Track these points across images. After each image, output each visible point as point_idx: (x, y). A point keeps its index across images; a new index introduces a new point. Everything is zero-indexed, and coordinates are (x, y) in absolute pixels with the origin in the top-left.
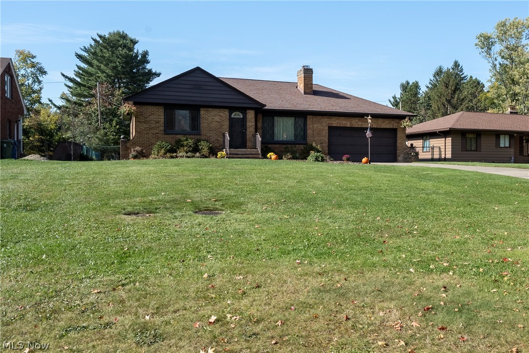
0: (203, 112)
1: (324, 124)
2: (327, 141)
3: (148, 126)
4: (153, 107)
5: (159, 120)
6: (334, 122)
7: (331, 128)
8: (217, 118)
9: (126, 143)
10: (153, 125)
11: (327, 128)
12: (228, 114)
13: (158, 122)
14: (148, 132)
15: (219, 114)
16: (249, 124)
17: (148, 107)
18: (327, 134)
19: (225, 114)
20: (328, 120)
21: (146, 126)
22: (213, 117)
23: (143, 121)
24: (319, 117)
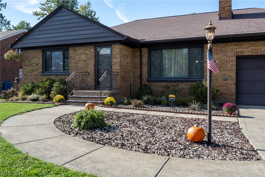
0: (71, 52)
1: (230, 54)
2: (234, 76)
3: (31, 69)
4: (34, 51)
5: (39, 62)
6: (245, 50)
7: (240, 59)
8: (83, 57)
9: (17, 84)
10: (34, 68)
11: (234, 58)
12: (93, 51)
13: (37, 65)
14: (31, 73)
15: (85, 52)
16: (114, 61)
17: (31, 51)
18: (235, 67)
19: (90, 51)
20: (236, 47)
21: (30, 68)
22: (80, 56)
23: (28, 64)
24: (223, 45)
